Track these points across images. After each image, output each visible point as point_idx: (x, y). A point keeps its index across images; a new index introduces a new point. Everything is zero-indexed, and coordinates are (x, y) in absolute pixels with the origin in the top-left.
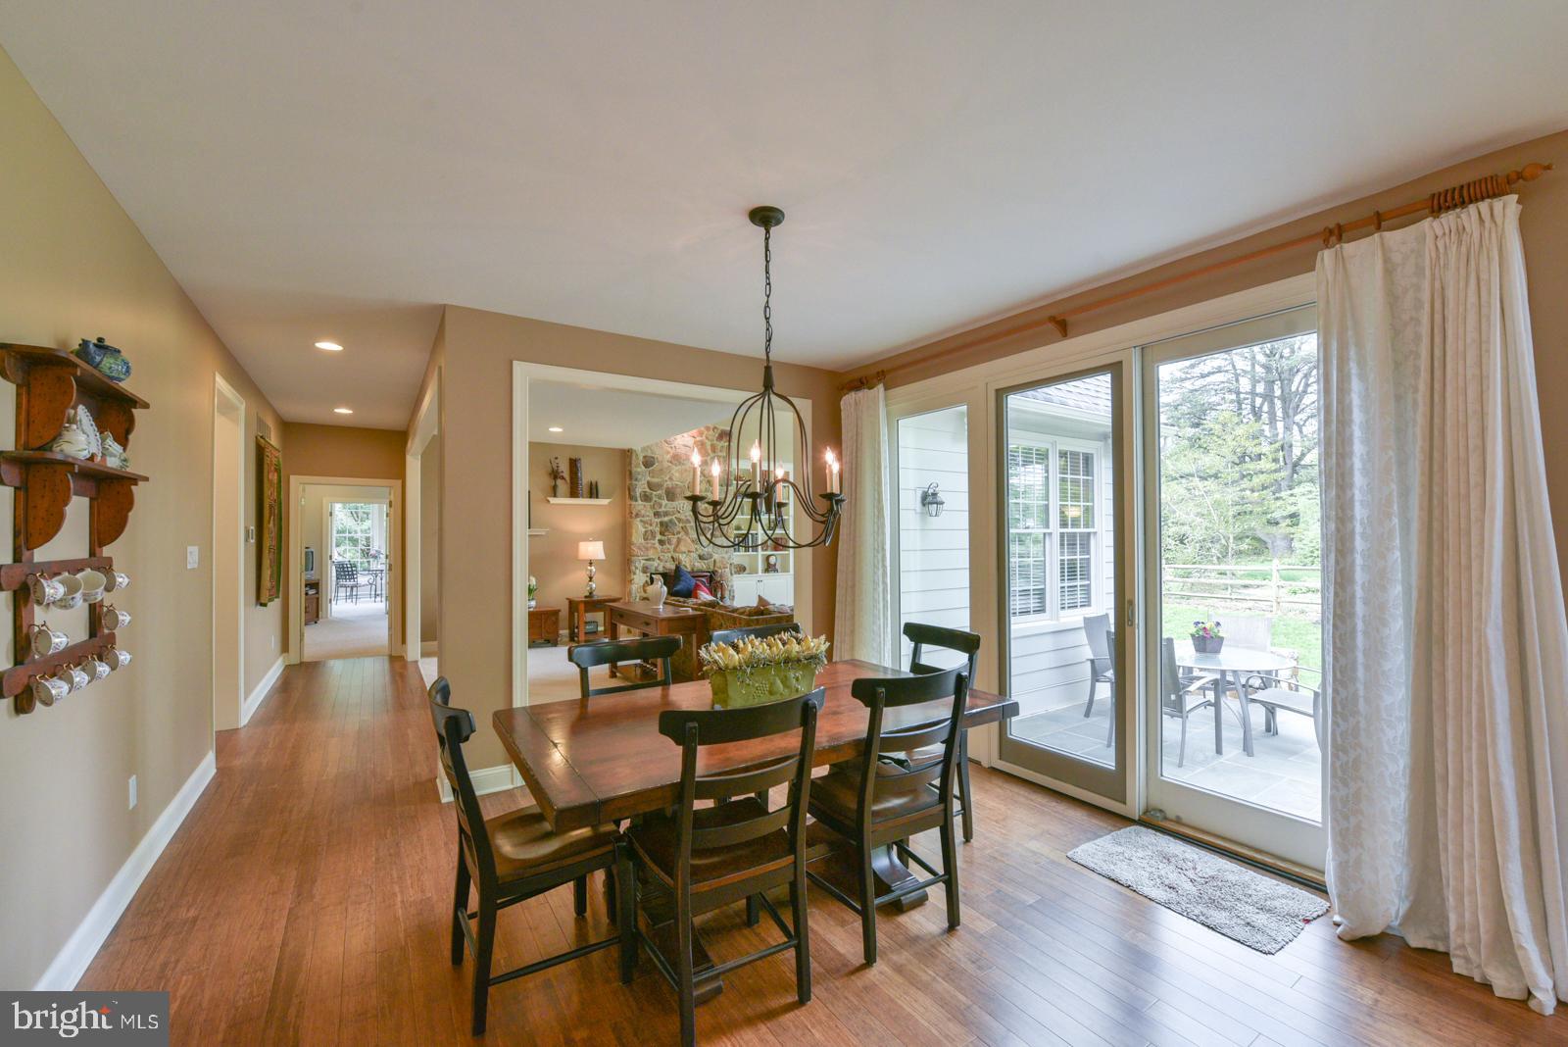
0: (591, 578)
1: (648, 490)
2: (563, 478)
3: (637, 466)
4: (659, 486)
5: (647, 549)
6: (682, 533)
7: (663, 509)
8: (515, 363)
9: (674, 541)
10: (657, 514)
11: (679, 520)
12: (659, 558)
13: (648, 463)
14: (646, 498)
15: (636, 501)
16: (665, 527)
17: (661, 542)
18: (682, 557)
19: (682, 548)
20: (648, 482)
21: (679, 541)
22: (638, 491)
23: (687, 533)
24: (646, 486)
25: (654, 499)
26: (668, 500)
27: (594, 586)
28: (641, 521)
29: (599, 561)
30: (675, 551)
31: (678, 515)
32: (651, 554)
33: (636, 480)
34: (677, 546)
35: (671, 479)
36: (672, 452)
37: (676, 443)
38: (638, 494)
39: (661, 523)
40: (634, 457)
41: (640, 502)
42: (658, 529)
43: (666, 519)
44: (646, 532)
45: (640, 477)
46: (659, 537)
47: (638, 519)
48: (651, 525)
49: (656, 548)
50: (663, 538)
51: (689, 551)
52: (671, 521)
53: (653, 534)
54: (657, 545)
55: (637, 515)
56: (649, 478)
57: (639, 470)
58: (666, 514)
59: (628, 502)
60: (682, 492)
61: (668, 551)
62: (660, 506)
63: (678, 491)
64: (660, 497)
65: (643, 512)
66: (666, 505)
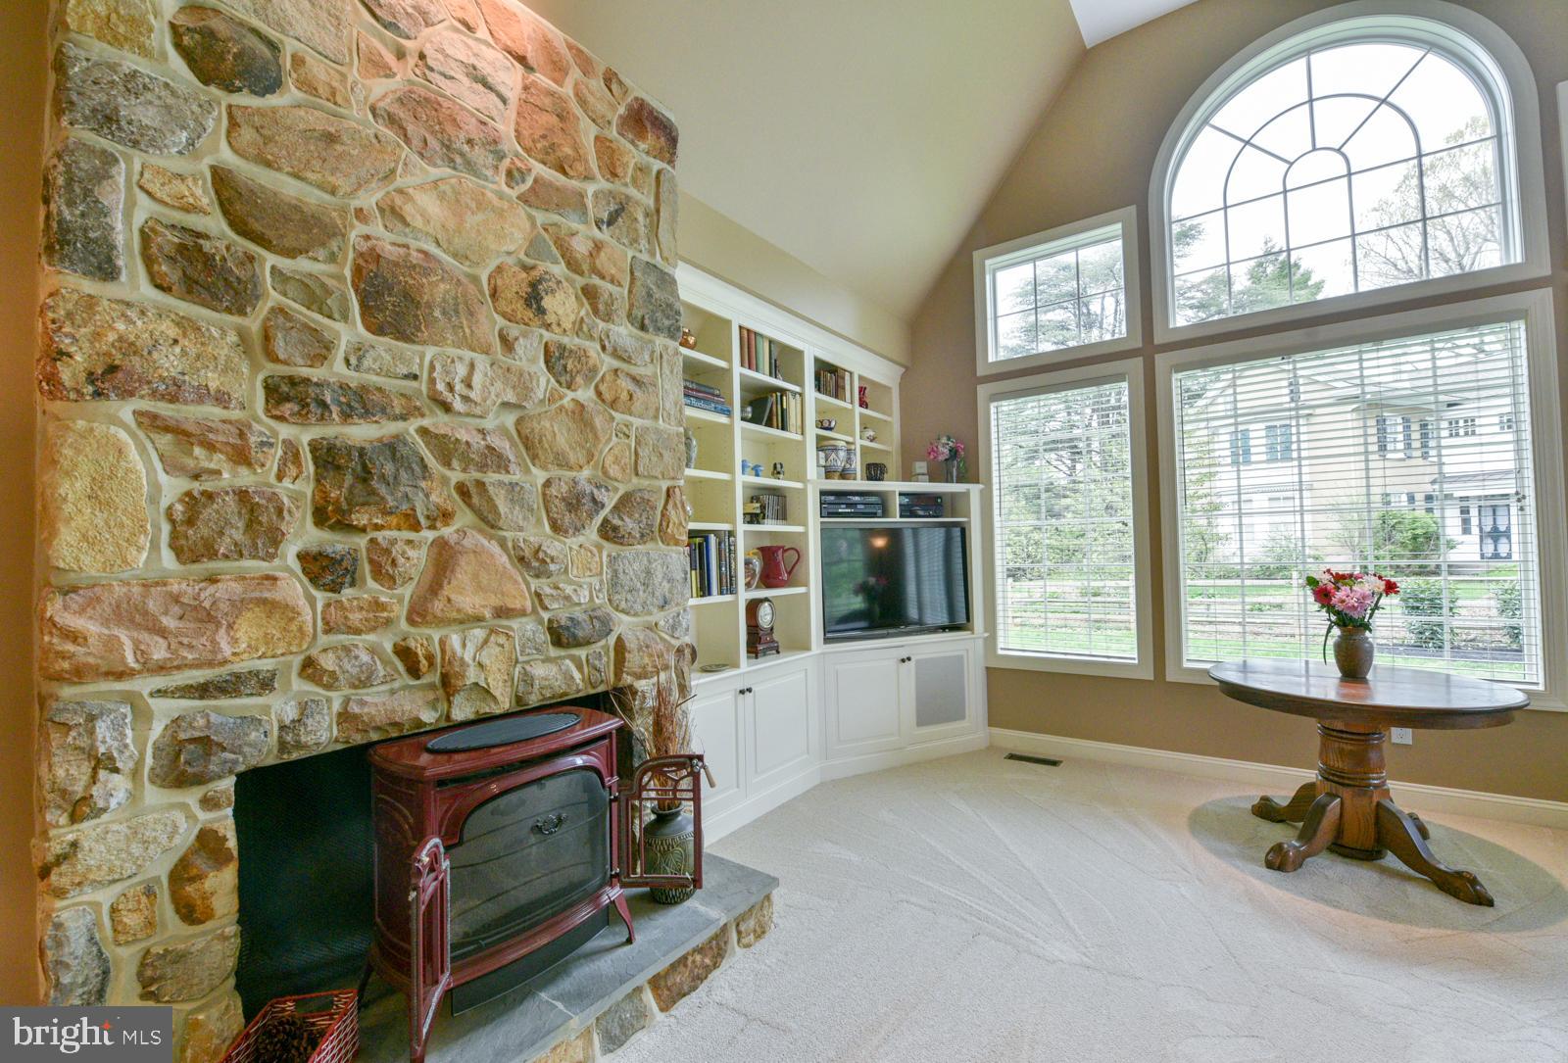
1: (214, 224)
5: (206, 618)
6: (464, 518)
7: (336, 370)
9: (415, 556)
10: (286, 394)
11: (446, 450)
12: (309, 668)
17: (321, 568)
18: (464, 646)
19: (464, 594)
21: (444, 559)
23: (489, 521)
24: (205, 197)
25: (274, 297)
26: (378, 330)
28: (151, 423)
30: (418, 614)
31: (437, 421)
33: (107, 120)
34: (434, 588)
35: (392, 213)
38: (124, 236)
39: (327, 457)
41: (135, 283)
42: (299, 488)
43: (361, 433)
44: (194, 503)
45: (143, 113)
46: (303, 535)
48: (241, 456)
49: (284, 611)
50: (336, 543)
51: (502, 612)
52: (392, 448)
54: (294, 588)
56: (226, 156)
58: (360, 403)
60: (460, 308)
61: (377, 616)
62: (321, 350)
63: (438, 291)
64: (315, 295)
65: (169, 363)
66: (359, 350)
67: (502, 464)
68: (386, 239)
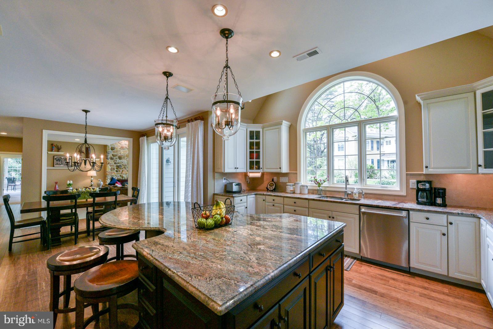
0: (92, 181)
1: (112, 156)
2: (83, 153)
3: (109, 150)
4: (116, 155)
6: (124, 169)
7: (117, 162)
8: (43, 130)
9: (121, 170)
10: (115, 163)
11: (123, 165)
12: (116, 176)
13: (113, 149)
14: (112, 159)
15: (108, 159)
16: (118, 167)
17: (117, 171)
18: (124, 175)
20: (112, 154)
21: (123, 171)
22: (109, 157)
23: (125, 169)
24: (112, 155)
25: (114, 159)
27: (93, 183)
29: (95, 176)
30: (121, 173)
31: (122, 164)
32: (113, 174)
33: (108, 154)
34: (122, 172)
35: (120, 153)
36: (121, 146)
37: (122, 144)
38: (109, 158)
39: (117, 166)
40: (108, 147)
41: (109, 160)
42: (116, 167)
43: (118, 165)
44: (111, 168)
45: (110, 153)
46: (116, 170)
47: (109, 165)
48: (113, 166)
50: (117, 170)
51: (126, 174)
52: (120, 165)
53: (114, 169)
54: (115, 172)
55: (108, 164)
56: (113, 153)
57: (109, 151)
58: (118, 163)
59: (106, 160)
60: (124, 157)
61: (119, 173)
62: (116, 161)
63: (122, 157)
64: (116, 158)
65: (110, 163)
66: (118, 161)
67: (126, 165)
68: (120, 155)
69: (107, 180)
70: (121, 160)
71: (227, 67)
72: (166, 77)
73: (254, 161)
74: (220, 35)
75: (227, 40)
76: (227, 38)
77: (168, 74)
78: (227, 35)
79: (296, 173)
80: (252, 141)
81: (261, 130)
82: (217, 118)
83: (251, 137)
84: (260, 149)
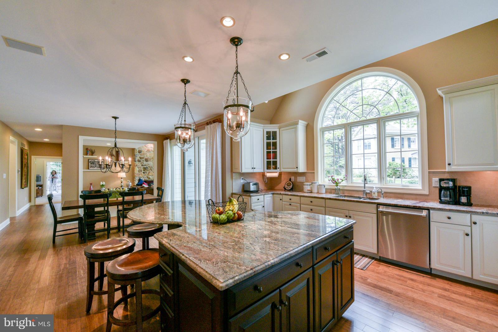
0: (122, 182)
1: (139, 159)
2: (114, 156)
3: (136, 153)
4: (143, 158)
5: (139, 175)
7: (144, 164)
8: (79, 136)
10: (142, 165)
11: (149, 167)
12: (143, 177)
13: (140, 152)
14: (139, 161)
16: (145, 169)
17: (144, 173)
18: (150, 177)
19: (150, 174)
20: (140, 157)
21: (149, 172)
22: (137, 159)
23: (151, 170)
25: (141, 161)
26: (146, 162)
27: (123, 184)
29: (124, 178)
30: (148, 175)
31: (149, 166)
32: (141, 176)
33: (136, 156)
35: (147, 156)
36: (147, 149)
37: (148, 147)
38: (137, 160)
39: (144, 168)
40: (135, 150)
41: (137, 162)
42: (143, 169)
43: (145, 167)
44: (139, 170)
45: (137, 156)
46: (143, 171)
48: (140, 168)
49: (142, 174)
50: (144, 172)
52: (147, 167)
53: (141, 171)
54: (142, 173)
55: (136, 166)
56: (140, 156)
57: (137, 154)
58: (145, 165)
59: (134, 162)
60: (150, 160)
61: (146, 175)
62: (143, 163)
63: (149, 159)
64: (143, 161)
65: (138, 165)
66: (145, 163)
67: (152, 167)
68: (146, 157)
69: (135, 181)
70: (148, 163)
71: (237, 73)
72: (184, 84)
73: (271, 161)
74: (231, 44)
75: (237, 48)
76: (237, 45)
77: (185, 81)
78: (236, 43)
79: (314, 173)
80: (269, 141)
81: (277, 130)
82: (229, 121)
83: (268, 138)
84: (276, 149)
